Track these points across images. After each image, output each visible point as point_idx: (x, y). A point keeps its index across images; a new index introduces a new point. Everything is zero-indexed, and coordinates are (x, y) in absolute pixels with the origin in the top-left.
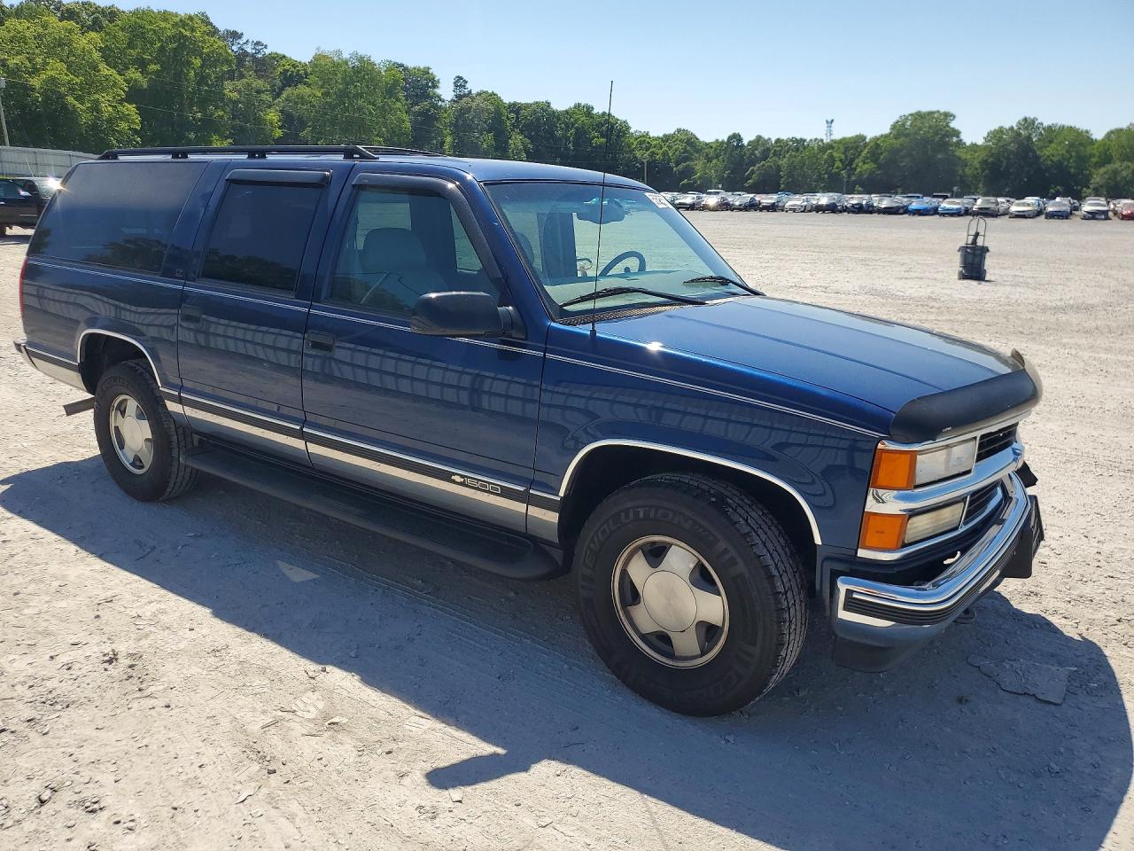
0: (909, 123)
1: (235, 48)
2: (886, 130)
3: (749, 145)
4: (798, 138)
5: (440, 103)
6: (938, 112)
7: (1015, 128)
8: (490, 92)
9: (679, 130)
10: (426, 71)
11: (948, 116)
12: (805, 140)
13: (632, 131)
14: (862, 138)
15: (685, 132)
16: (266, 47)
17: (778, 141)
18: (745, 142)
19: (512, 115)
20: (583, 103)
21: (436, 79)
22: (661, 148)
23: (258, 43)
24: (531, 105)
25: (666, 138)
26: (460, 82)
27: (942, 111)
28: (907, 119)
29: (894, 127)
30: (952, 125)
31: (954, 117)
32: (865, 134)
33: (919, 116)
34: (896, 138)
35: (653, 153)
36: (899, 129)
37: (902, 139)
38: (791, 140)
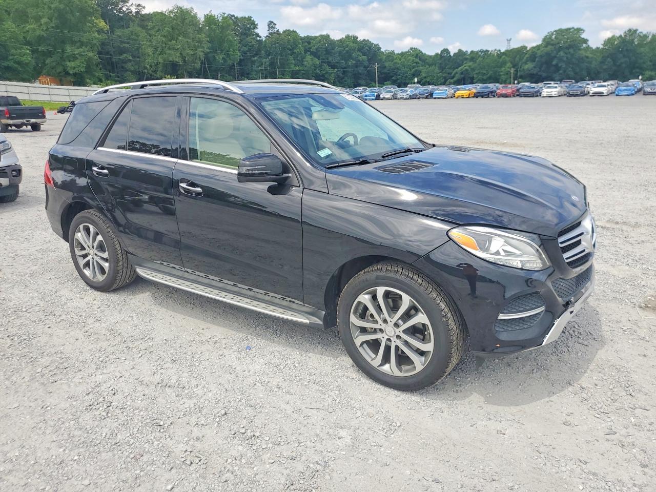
0: (554, 37)
1: (124, 9)
2: (540, 42)
3: (454, 55)
4: (484, 50)
5: (258, 38)
6: (573, 28)
7: (623, 36)
8: (291, 30)
9: (411, 49)
10: (249, 18)
11: (579, 30)
12: (488, 51)
13: (382, 50)
14: (525, 48)
15: (415, 49)
16: (144, 8)
17: (472, 52)
18: (452, 54)
19: (306, 44)
20: (351, 34)
21: (256, 23)
22: (400, 60)
23: (139, 5)
24: (318, 37)
25: (402, 54)
26: (271, 25)
27: (576, 28)
28: (553, 34)
29: (544, 40)
30: (583, 36)
31: (584, 31)
32: (526, 45)
33: (560, 32)
34: (546, 47)
35: (396, 63)
36: (547, 41)
37: (550, 47)
38: (480, 51)
